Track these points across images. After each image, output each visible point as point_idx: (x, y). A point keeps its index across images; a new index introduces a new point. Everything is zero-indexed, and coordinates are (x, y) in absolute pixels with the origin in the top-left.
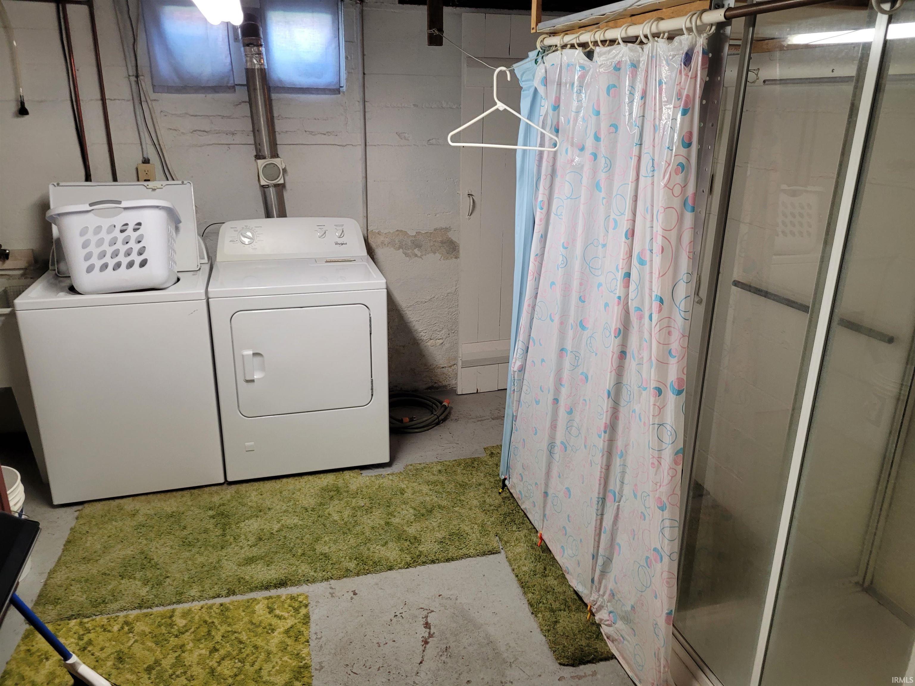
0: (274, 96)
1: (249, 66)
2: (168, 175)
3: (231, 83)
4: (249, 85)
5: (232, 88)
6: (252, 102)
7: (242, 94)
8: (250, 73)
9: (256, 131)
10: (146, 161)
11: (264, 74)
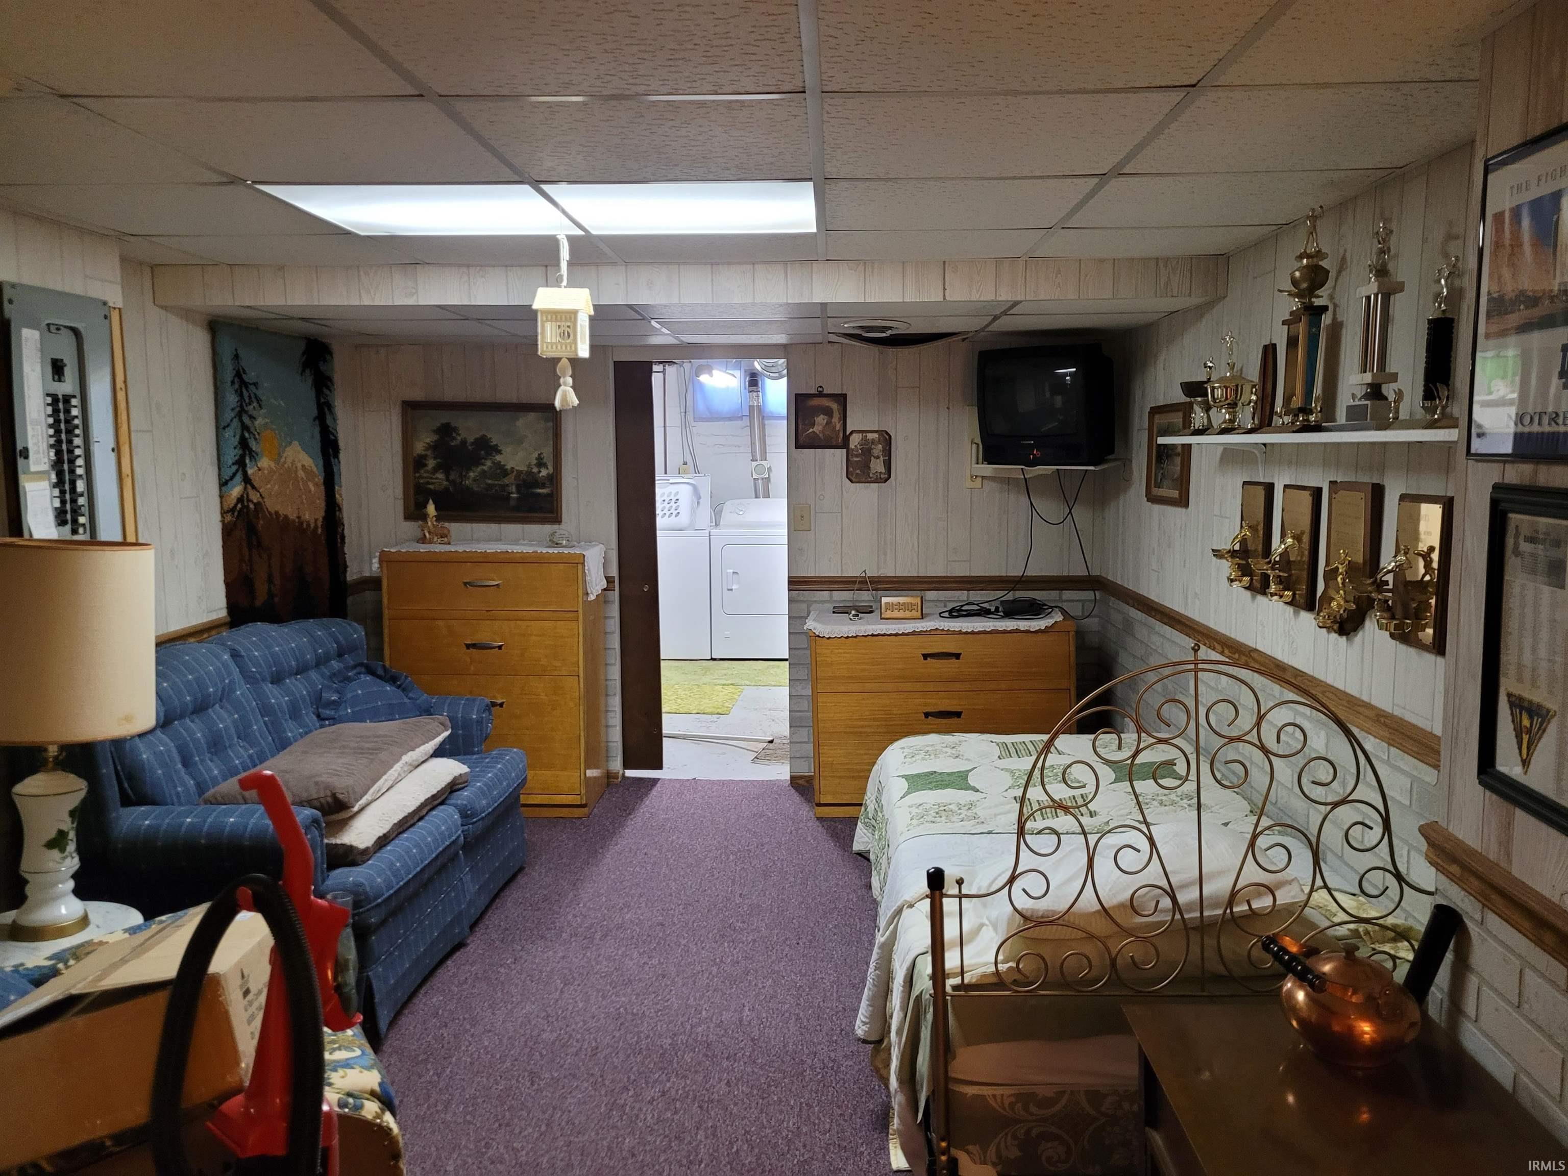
0: (766, 422)
1: (751, 403)
2: (697, 471)
3: (740, 415)
4: (751, 416)
5: (741, 418)
6: (752, 427)
7: (746, 421)
8: (751, 408)
9: (753, 444)
10: (685, 464)
11: (760, 409)
